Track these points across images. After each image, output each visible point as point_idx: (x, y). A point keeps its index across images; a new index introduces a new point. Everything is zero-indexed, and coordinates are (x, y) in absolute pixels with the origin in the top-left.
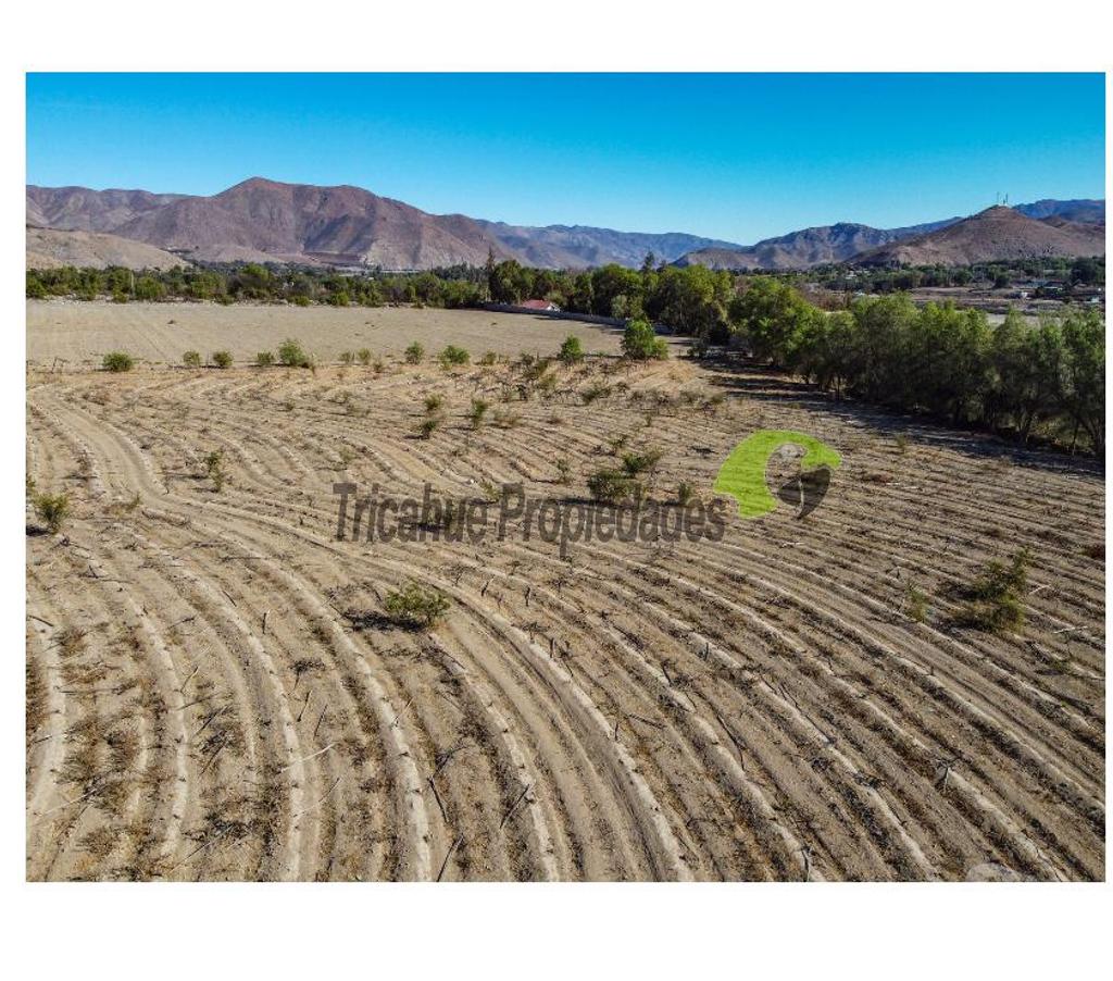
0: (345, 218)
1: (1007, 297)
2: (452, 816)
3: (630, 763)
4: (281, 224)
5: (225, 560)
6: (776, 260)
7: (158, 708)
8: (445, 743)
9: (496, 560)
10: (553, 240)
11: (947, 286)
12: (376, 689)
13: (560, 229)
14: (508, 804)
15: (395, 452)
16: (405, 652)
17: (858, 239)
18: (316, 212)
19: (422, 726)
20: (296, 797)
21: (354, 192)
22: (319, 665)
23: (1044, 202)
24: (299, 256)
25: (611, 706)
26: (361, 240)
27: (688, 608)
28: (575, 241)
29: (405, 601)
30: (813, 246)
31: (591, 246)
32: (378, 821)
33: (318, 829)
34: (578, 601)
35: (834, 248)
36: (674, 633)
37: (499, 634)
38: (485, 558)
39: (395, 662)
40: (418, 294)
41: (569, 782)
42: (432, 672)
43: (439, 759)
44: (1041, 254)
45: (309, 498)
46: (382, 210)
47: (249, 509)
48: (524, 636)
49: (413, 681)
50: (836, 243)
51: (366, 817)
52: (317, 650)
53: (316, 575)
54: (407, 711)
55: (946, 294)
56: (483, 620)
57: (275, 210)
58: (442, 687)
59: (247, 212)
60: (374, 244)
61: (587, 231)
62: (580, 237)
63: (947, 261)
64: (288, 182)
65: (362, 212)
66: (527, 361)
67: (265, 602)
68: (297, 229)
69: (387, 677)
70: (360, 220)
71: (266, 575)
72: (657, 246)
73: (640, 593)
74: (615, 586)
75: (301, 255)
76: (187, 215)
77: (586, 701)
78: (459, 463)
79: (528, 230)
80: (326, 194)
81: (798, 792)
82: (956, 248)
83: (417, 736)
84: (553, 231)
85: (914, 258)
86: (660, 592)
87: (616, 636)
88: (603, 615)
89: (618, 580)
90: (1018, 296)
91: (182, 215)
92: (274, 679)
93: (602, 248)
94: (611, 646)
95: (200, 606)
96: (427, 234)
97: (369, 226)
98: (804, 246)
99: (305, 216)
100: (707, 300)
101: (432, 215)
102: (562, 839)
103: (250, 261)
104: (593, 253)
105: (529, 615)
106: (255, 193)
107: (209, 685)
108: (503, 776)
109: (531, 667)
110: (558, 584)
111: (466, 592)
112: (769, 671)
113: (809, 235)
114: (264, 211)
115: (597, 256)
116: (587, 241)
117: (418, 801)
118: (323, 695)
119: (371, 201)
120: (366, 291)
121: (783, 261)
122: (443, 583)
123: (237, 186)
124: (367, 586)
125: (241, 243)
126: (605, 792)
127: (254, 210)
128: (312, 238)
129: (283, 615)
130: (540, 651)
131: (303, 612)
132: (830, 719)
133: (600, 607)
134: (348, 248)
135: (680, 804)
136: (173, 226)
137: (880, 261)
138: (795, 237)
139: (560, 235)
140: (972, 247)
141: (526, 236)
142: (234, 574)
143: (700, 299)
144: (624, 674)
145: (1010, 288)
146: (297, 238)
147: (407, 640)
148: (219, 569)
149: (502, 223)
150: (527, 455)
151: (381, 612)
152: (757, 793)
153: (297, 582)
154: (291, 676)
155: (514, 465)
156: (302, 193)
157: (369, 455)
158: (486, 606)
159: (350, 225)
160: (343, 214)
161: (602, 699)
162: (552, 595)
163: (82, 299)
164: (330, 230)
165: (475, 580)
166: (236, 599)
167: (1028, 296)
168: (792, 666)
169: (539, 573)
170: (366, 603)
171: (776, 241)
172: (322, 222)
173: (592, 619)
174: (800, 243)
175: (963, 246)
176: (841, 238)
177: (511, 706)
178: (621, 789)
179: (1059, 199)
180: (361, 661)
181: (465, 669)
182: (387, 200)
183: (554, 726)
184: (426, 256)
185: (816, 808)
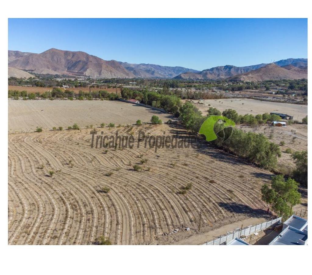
0: (80, 61)
1: (269, 93)
2: (110, 213)
3: (129, 208)
4: (60, 62)
5: (78, 181)
6: (207, 76)
7: (77, 202)
8: (110, 206)
9: (117, 182)
10: (141, 68)
11: (253, 89)
12: (102, 200)
13: (144, 65)
14: (116, 212)
15: (100, 157)
16: (104, 196)
17: (232, 70)
18: (71, 59)
19: (107, 204)
20: (95, 211)
21: (82, 53)
22: (94, 197)
23: (289, 59)
24: (65, 72)
25: (129, 203)
26: (84, 68)
27: (143, 190)
28: (148, 68)
29: (104, 189)
30: (219, 72)
31: (153, 70)
32: (103, 213)
33: (97, 214)
34: (128, 189)
35: (225, 73)
36: (139, 194)
37: (117, 193)
38: (115, 181)
39: (104, 197)
40: (102, 95)
41: (123, 210)
42: (108, 198)
43: (109, 208)
44: (283, 78)
45: (87, 169)
46: (91, 59)
47: (78, 171)
48: (120, 194)
49: (106, 199)
50: (225, 72)
51: (102, 213)
52: (93, 195)
53: (92, 184)
54: (105, 203)
55: (252, 92)
56: (114, 191)
57: (59, 59)
58: (109, 200)
59: (51, 59)
60: (88, 69)
61: (152, 65)
62: (150, 67)
63: (255, 80)
64: (63, 50)
65: (85, 59)
66: (128, 126)
67: (86, 188)
68: (65, 64)
69: (103, 199)
70: (84, 62)
71: (84, 184)
72: (173, 70)
73: (137, 187)
74: (133, 186)
75: (66, 72)
76: (32, 59)
77: (126, 202)
78: (112, 160)
79: (134, 65)
80: (74, 54)
81: (146, 211)
82: (258, 76)
83: (106, 206)
84: (142, 65)
85: (246, 79)
86: (140, 187)
87: (132, 194)
88: (131, 191)
89: (134, 185)
90: (272, 93)
91: (31, 59)
92: (89, 199)
93: (156, 71)
94: (130, 195)
95: (77, 189)
96: (104, 66)
97: (86, 64)
98: (216, 72)
99: (68, 60)
100: (175, 105)
101: (106, 61)
102: (121, 215)
103: (51, 74)
104: (153, 73)
105: (121, 191)
106: (53, 53)
107: (82, 199)
108: (116, 210)
109: (120, 198)
110: (125, 186)
111: (113, 187)
112: (150, 199)
113: (217, 69)
114: (55, 58)
115: (155, 73)
116: (151, 69)
117: (107, 212)
118: (95, 201)
119: (87, 56)
120: (88, 95)
121: (210, 76)
122: (109, 186)
123: (47, 51)
124: (99, 186)
125: (48, 68)
126: (126, 211)
127: (52, 58)
128: (70, 67)
129: (89, 190)
130: (121, 196)
131: (91, 190)
132: (154, 204)
133: (130, 190)
134: (80, 70)
135: (134, 213)
136: (28, 62)
137: (236, 80)
138: (213, 69)
139: (144, 67)
140: (263, 76)
141: (133, 67)
142: (80, 184)
143: (173, 105)
144: (131, 199)
145: (270, 90)
146: (65, 66)
147: (104, 194)
148: (77, 183)
149: (126, 63)
150: (125, 158)
151: (101, 190)
152: (142, 212)
153: (89, 185)
154: (91, 199)
155: (122, 161)
156: (66, 53)
157: (96, 158)
158: (115, 189)
159: (81, 63)
160: (79, 60)
161: (128, 201)
162: (124, 188)
163: (15, 99)
164: (75, 65)
165: (114, 185)
166: (82, 188)
167: (275, 93)
168: (153, 198)
169: (123, 184)
170: (99, 189)
171: (208, 70)
172: (73, 62)
173: (129, 191)
174: (215, 71)
175: (260, 76)
176: (228, 70)
177: (117, 202)
178: (128, 211)
179: (294, 58)
180: (99, 197)
181: (112, 198)
182: (92, 56)
183: (122, 205)
184: (104, 73)
185: (148, 213)
